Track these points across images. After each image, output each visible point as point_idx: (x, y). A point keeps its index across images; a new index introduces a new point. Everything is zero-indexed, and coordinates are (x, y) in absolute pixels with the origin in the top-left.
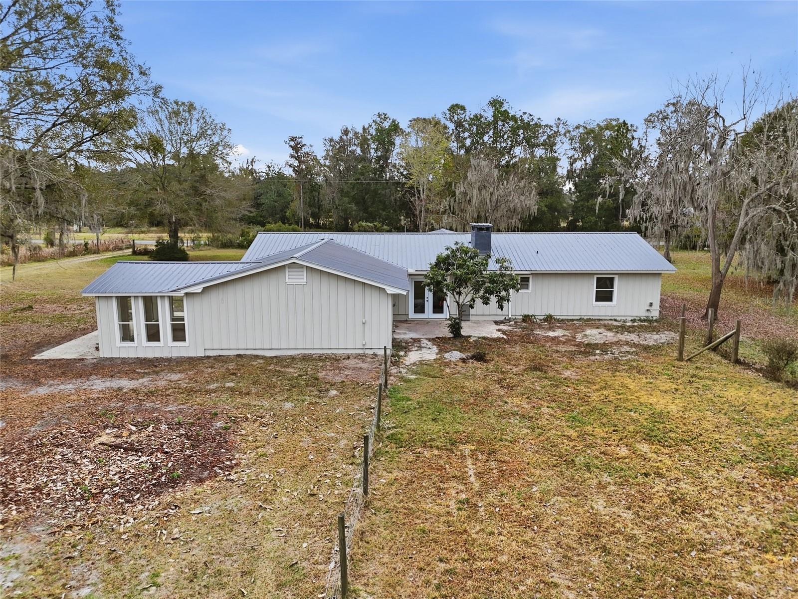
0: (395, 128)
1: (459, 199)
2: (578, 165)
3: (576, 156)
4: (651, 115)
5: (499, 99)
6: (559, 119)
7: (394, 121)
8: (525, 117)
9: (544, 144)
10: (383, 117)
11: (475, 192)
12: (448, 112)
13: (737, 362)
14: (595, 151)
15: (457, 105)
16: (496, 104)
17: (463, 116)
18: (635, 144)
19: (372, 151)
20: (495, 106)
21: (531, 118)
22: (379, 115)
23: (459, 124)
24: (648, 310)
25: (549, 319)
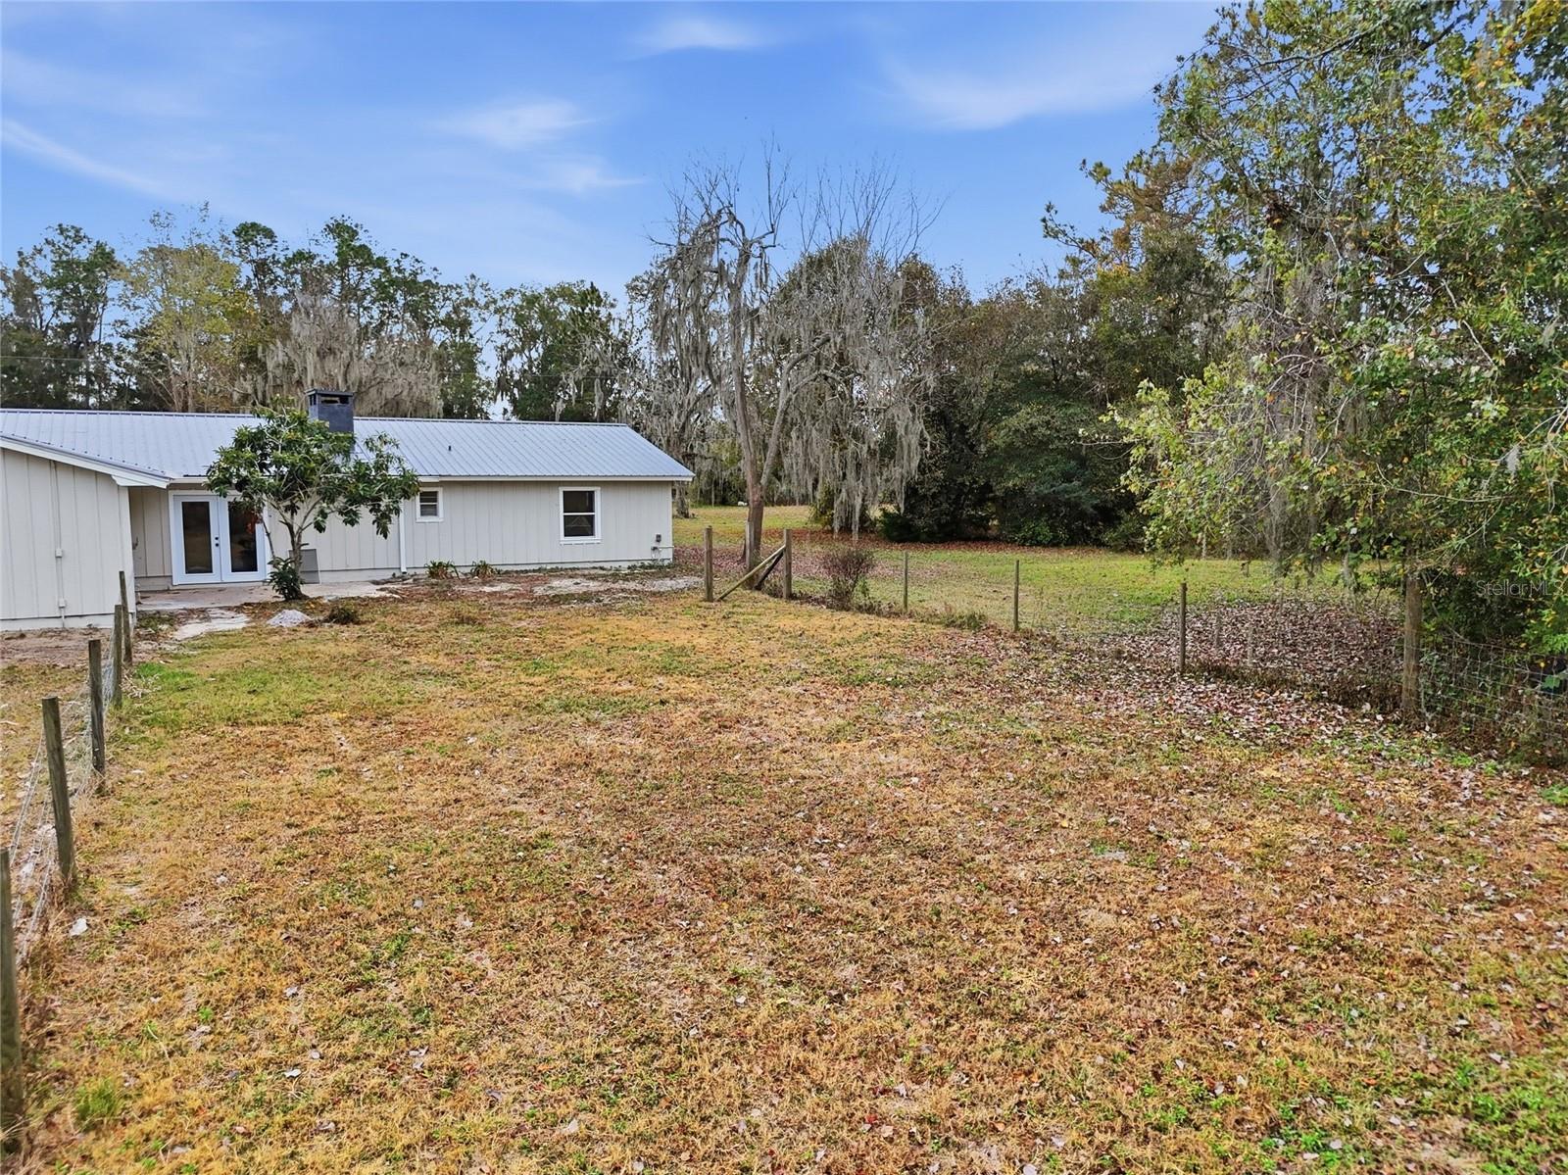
0: (104, 258)
1: (275, 377)
2: (517, 363)
3: (511, 346)
4: (636, 279)
5: (348, 223)
6: (473, 277)
7: (99, 246)
8: (406, 264)
9: (448, 322)
10: (72, 234)
11: (311, 358)
12: (234, 239)
13: (792, 597)
14: (545, 340)
15: (254, 225)
16: (342, 231)
17: (270, 251)
18: (614, 329)
19: (48, 312)
20: (339, 236)
21: (417, 265)
22: (62, 230)
23: (261, 268)
24: (654, 549)
25: (482, 571)
